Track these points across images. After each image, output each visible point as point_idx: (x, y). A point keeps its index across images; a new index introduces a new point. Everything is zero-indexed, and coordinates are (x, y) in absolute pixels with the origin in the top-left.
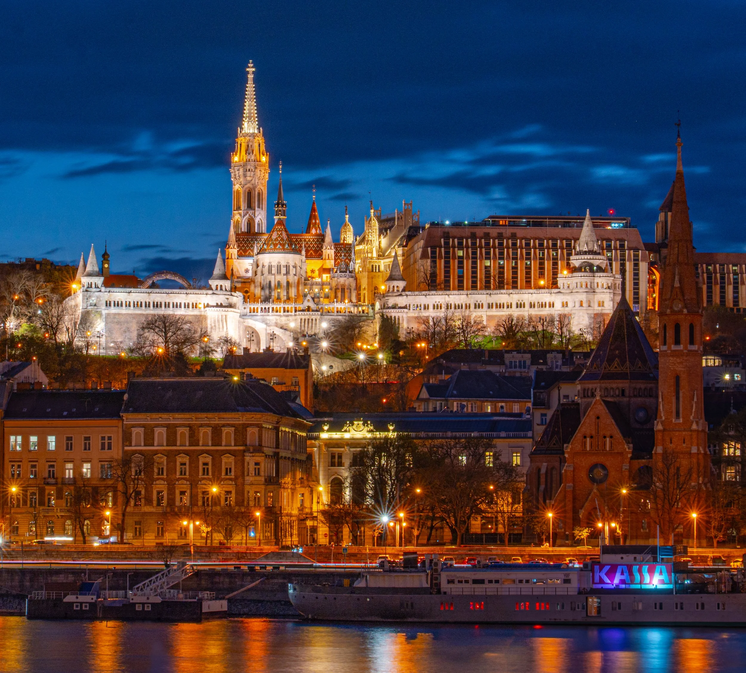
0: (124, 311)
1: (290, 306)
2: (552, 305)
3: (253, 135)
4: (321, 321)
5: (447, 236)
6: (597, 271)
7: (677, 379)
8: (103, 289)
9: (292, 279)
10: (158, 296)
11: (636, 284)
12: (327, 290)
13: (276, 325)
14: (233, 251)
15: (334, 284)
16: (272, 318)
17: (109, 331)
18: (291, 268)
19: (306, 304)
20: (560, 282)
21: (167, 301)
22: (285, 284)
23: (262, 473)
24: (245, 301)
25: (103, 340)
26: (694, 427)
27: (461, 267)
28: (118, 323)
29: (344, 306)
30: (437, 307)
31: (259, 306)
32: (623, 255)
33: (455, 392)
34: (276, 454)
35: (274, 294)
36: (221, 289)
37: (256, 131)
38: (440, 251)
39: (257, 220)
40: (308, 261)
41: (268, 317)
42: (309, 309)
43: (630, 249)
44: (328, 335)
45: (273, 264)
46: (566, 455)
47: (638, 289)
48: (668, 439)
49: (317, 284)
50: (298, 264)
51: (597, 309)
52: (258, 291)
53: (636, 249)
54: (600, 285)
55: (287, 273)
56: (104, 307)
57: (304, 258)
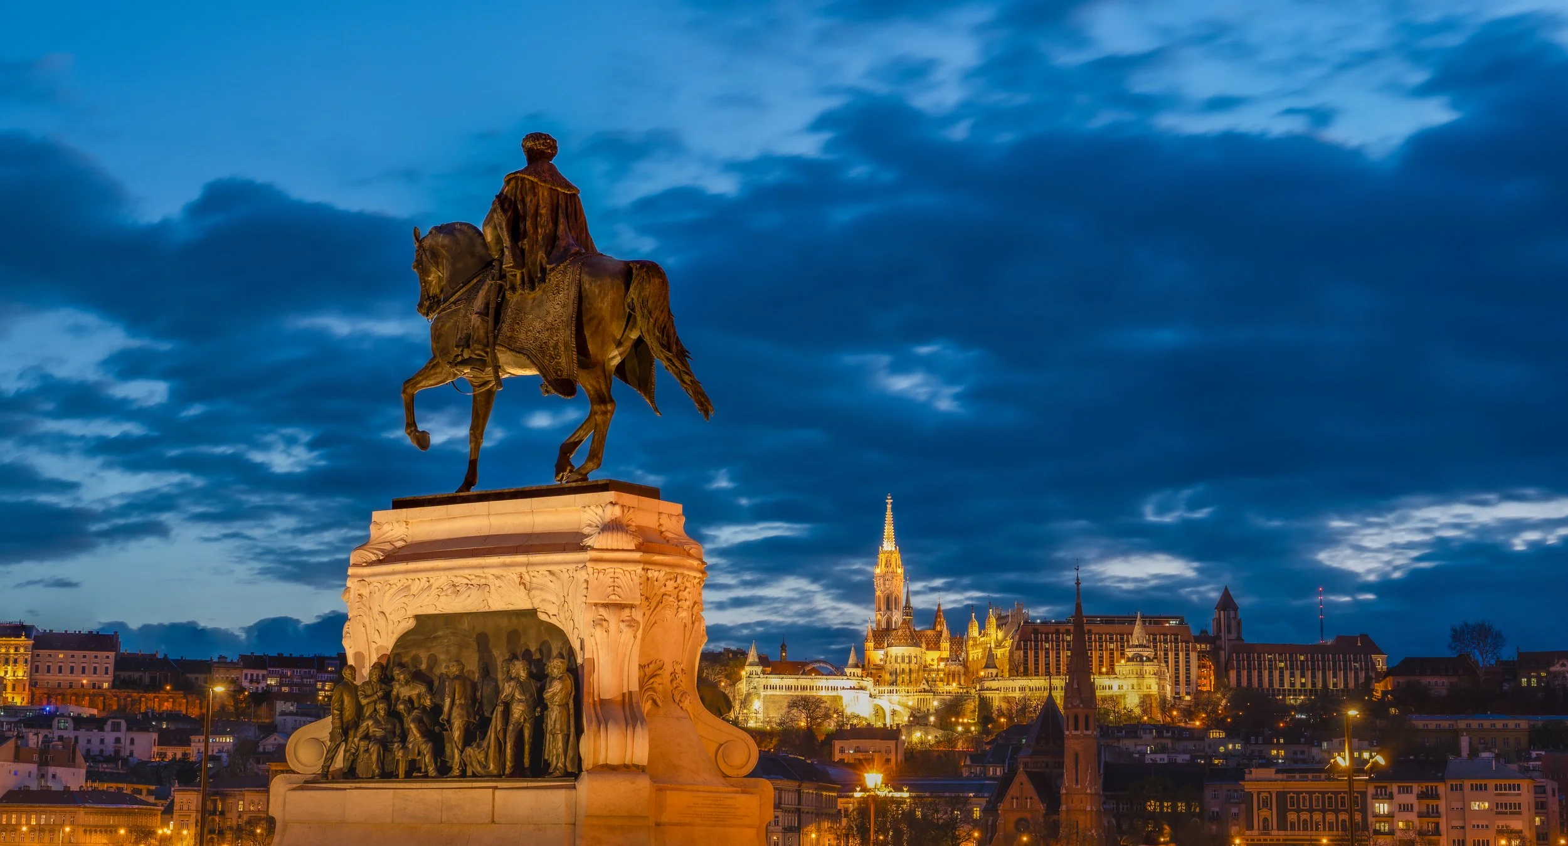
0: (778, 692)
1: (910, 688)
2: (1110, 688)
3: (891, 552)
4: (933, 700)
5: (1036, 632)
6: (1146, 661)
7: (1077, 755)
8: (762, 676)
9: (914, 666)
10: (804, 681)
11: (1188, 670)
12: (942, 675)
13: (899, 703)
14: (870, 645)
15: (947, 670)
16: (895, 698)
17: (766, 708)
18: (913, 658)
19: (922, 686)
20: (1117, 669)
21: (812, 685)
22: (908, 671)
23: (780, 824)
24: (875, 684)
25: (760, 716)
26: (1089, 791)
27: (1047, 656)
28: (773, 702)
29: (954, 687)
30: (1022, 689)
31: (887, 688)
32: (1176, 647)
33: (991, 760)
34: (799, 810)
35: (900, 679)
36: (854, 675)
37: (894, 549)
38: (1031, 644)
39: (894, 619)
40: (927, 652)
41: (893, 698)
42: (925, 691)
43: (1182, 642)
44: (937, 712)
45: (898, 655)
46: (1000, 812)
47: (1189, 673)
48: (1070, 800)
49: (933, 670)
50: (919, 654)
51: (1146, 691)
52: (887, 677)
53: (1187, 642)
54: (1148, 671)
55: (910, 662)
56: (762, 690)
57: (924, 650)
